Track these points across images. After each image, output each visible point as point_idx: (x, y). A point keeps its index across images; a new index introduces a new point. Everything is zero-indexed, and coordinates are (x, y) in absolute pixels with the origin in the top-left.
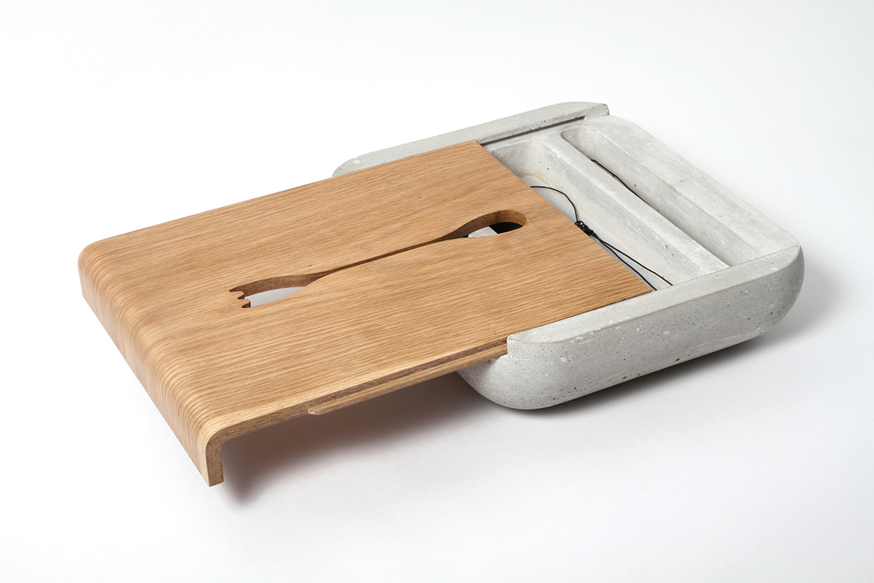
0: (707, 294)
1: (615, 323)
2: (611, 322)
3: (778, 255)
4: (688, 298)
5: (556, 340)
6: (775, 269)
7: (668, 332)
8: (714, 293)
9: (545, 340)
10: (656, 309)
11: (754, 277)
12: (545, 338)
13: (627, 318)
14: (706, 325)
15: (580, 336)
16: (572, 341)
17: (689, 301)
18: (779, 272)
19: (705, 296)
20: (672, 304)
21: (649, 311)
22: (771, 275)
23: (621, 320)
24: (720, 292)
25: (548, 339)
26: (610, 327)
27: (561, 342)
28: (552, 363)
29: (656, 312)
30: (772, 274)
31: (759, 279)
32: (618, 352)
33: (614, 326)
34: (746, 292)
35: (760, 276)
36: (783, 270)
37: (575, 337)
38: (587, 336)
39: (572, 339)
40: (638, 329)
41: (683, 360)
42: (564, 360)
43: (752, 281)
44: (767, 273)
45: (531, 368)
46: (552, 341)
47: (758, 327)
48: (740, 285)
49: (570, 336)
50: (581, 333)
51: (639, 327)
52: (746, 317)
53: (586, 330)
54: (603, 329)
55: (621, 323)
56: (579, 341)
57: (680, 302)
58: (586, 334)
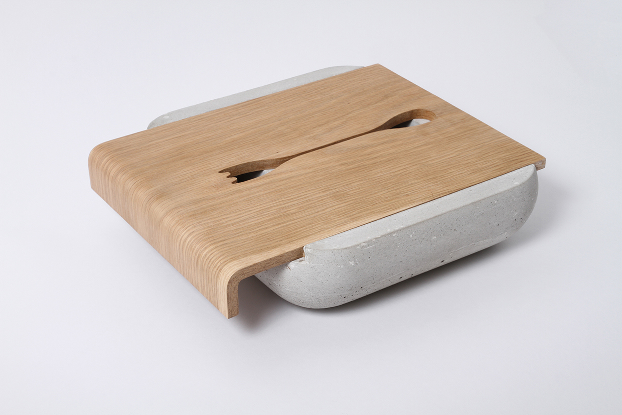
0: (465, 205)
1: (392, 231)
2: (389, 231)
3: (518, 173)
4: (450, 209)
5: (345, 247)
6: (517, 183)
7: (435, 237)
8: (470, 204)
9: (336, 247)
10: (424, 218)
11: (501, 190)
12: (335, 246)
13: (402, 227)
14: (465, 231)
15: (364, 243)
16: (358, 247)
17: (451, 211)
18: (520, 185)
19: (464, 206)
20: (437, 214)
21: (419, 221)
22: (514, 188)
23: (397, 229)
24: (475, 203)
25: (338, 246)
26: (388, 234)
27: (349, 248)
28: (342, 266)
29: (425, 221)
30: (515, 187)
31: (505, 191)
32: (396, 255)
33: (391, 233)
34: (496, 202)
35: (506, 189)
36: (523, 183)
37: (360, 244)
38: (370, 242)
39: (358, 245)
40: (411, 236)
41: (447, 261)
42: (352, 263)
43: (500, 193)
44: (510, 187)
45: (325, 271)
46: (342, 247)
47: (505, 232)
48: (491, 196)
49: (356, 243)
50: (365, 240)
51: (411, 233)
52: (496, 224)
53: (369, 238)
54: (382, 236)
55: (397, 231)
56: (363, 246)
57: (444, 212)
58: (369, 241)
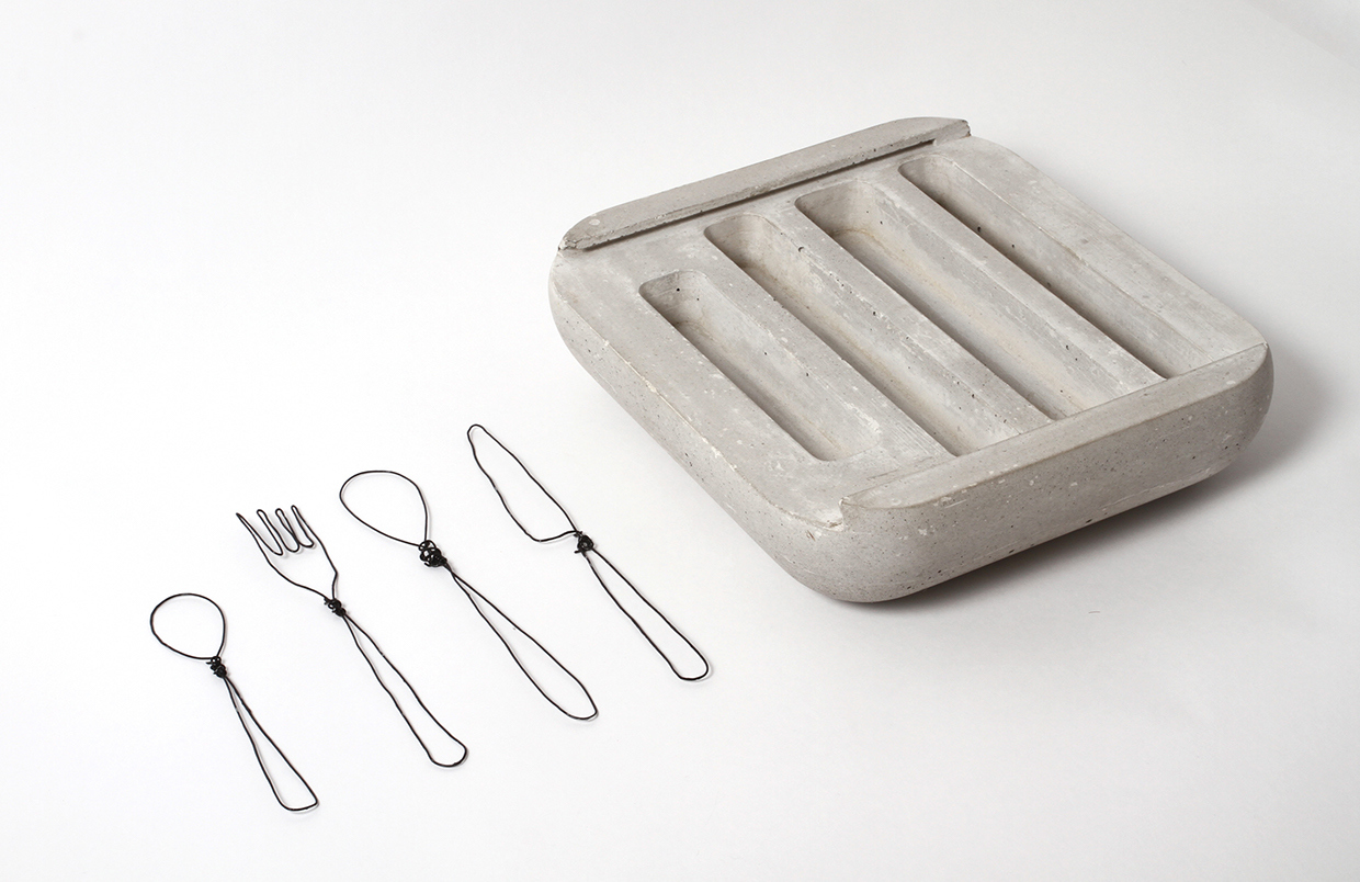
0: (1132, 424)
1: (998, 473)
2: (992, 473)
3: (1236, 360)
4: (1104, 432)
5: (912, 504)
6: (1231, 383)
7: (1076, 484)
8: (1143, 423)
9: (896, 504)
10: (1057, 451)
11: (1201, 396)
12: (895, 501)
13: (1015, 466)
14: (1131, 471)
15: (947, 496)
16: (936, 505)
17: (1106, 437)
18: (1238, 386)
19: (1130, 428)
20: (1081, 442)
21: (1047, 454)
22: (1225, 392)
23: (1006, 470)
24: (1151, 420)
25: (900, 502)
26: (990, 481)
27: (919, 506)
28: (906, 538)
29: (1058, 455)
30: (1227, 391)
31: (1209, 398)
32: (1002, 517)
33: (996, 479)
34: (1190, 418)
35: (1210, 394)
36: (1244, 383)
37: (940, 499)
38: (956, 495)
39: (935, 501)
40: (1032, 482)
41: (1095, 520)
42: (923, 532)
43: (1199, 402)
44: (1219, 389)
45: (875, 545)
46: (906, 504)
48: (1182, 408)
49: (932, 497)
50: (948, 492)
51: (1032, 478)
52: (1190, 455)
53: (956, 487)
54: (980, 484)
55: (1007, 474)
56: (945, 503)
57: (1093, 438)
58: (955, 493)
